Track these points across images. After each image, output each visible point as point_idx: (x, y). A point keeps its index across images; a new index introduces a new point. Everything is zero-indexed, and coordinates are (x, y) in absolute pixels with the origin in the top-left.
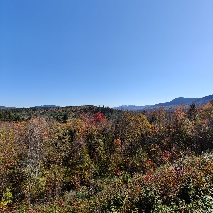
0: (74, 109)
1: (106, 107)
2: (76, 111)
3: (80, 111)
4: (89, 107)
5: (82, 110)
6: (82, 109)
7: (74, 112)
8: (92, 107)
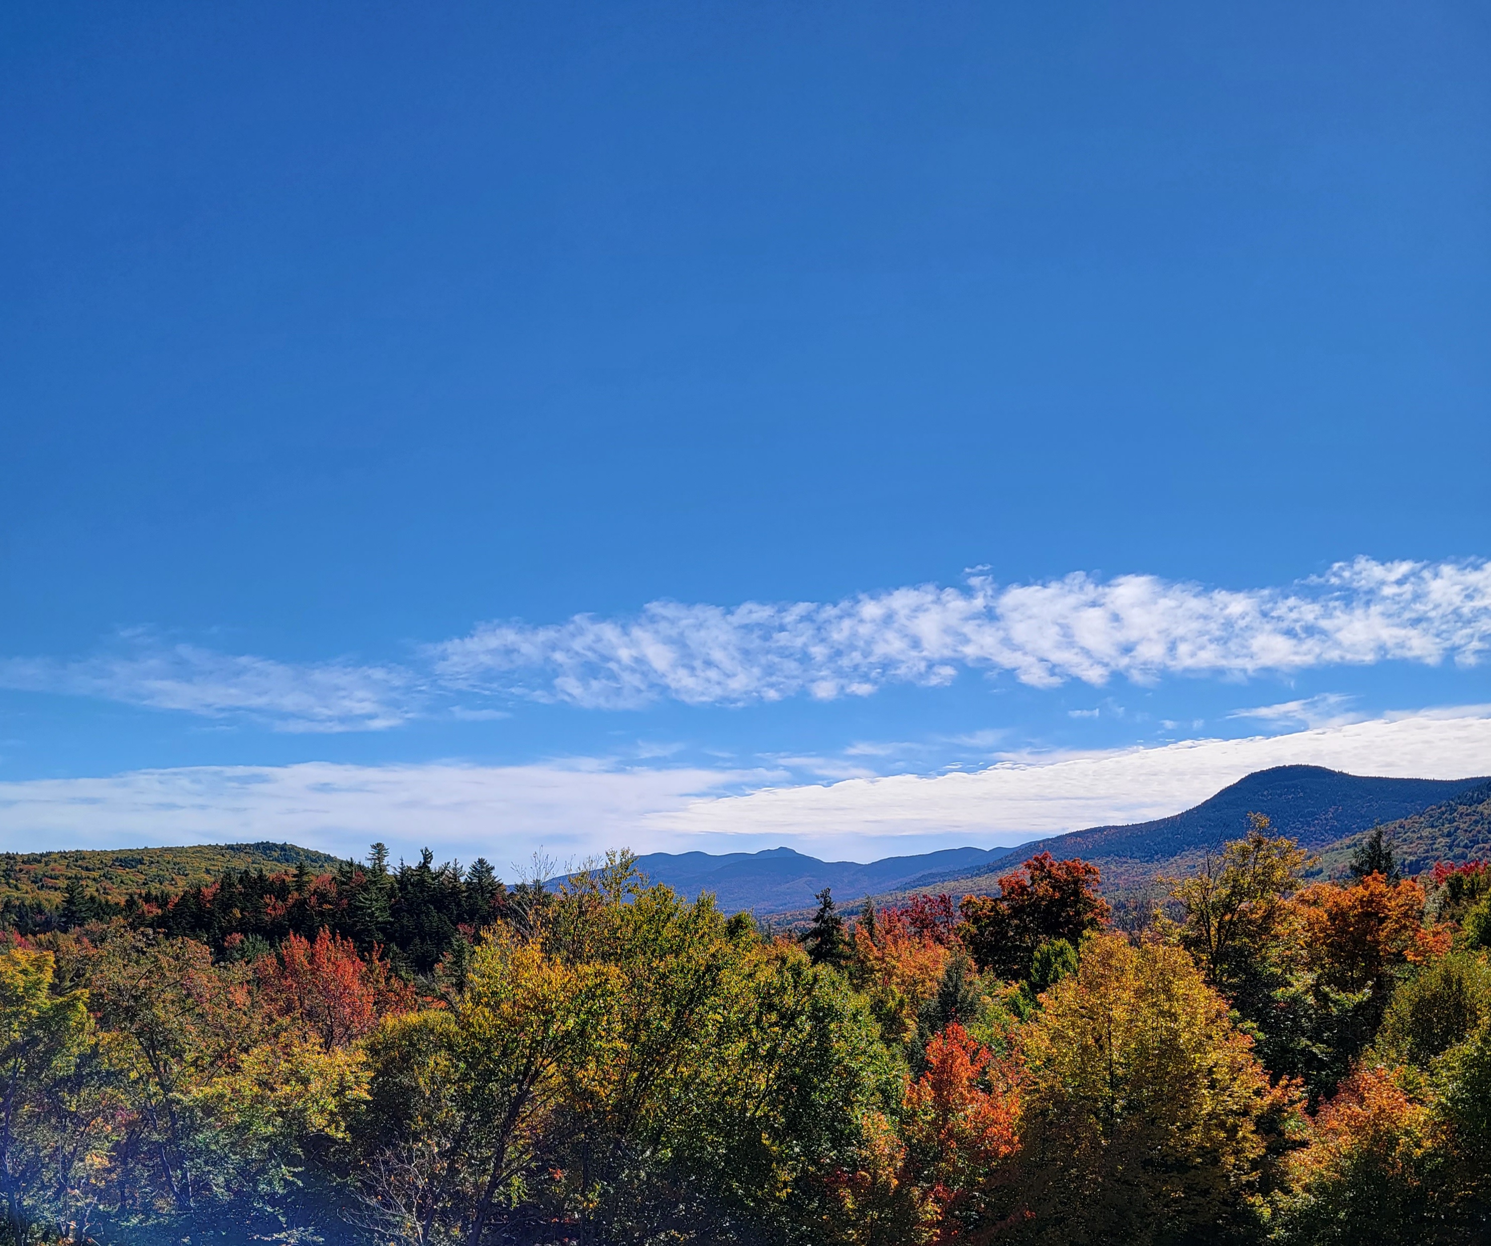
1: (456, 874)
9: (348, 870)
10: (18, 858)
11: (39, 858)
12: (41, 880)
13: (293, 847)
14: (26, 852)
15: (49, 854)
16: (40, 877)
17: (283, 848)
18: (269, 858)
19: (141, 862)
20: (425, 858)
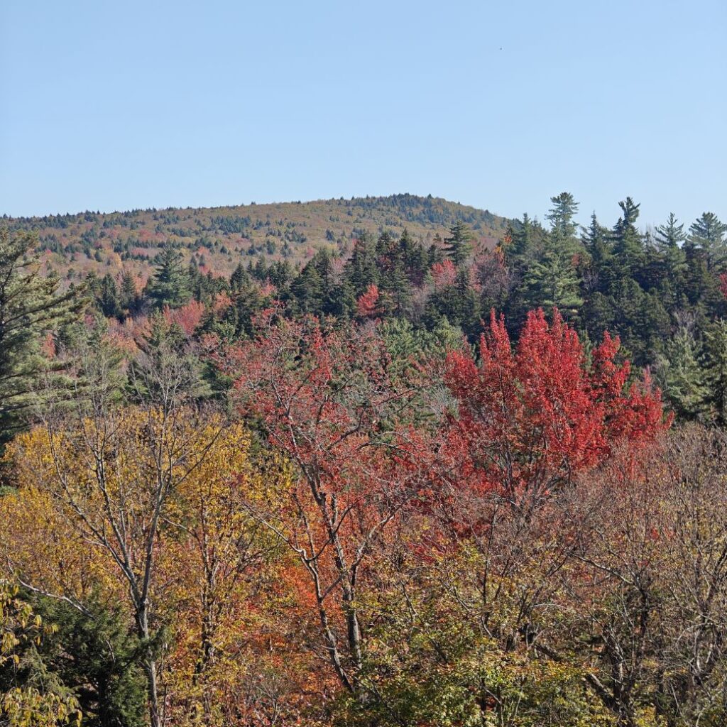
0: (133, 268)
2: (159, 297)
3: (223, 301)
5: (259, 273)
6: (270, 262)
7: (136, 307)
9: (520, 234)
10: (99, 218)
11: (123, 218)
12: (126, 247)
13: (440, 202)
14: (108, 211)
15: (136, 213)
16: (124, 243)
17: (428, 202)
19: (246, 222)
20: (627, 215)
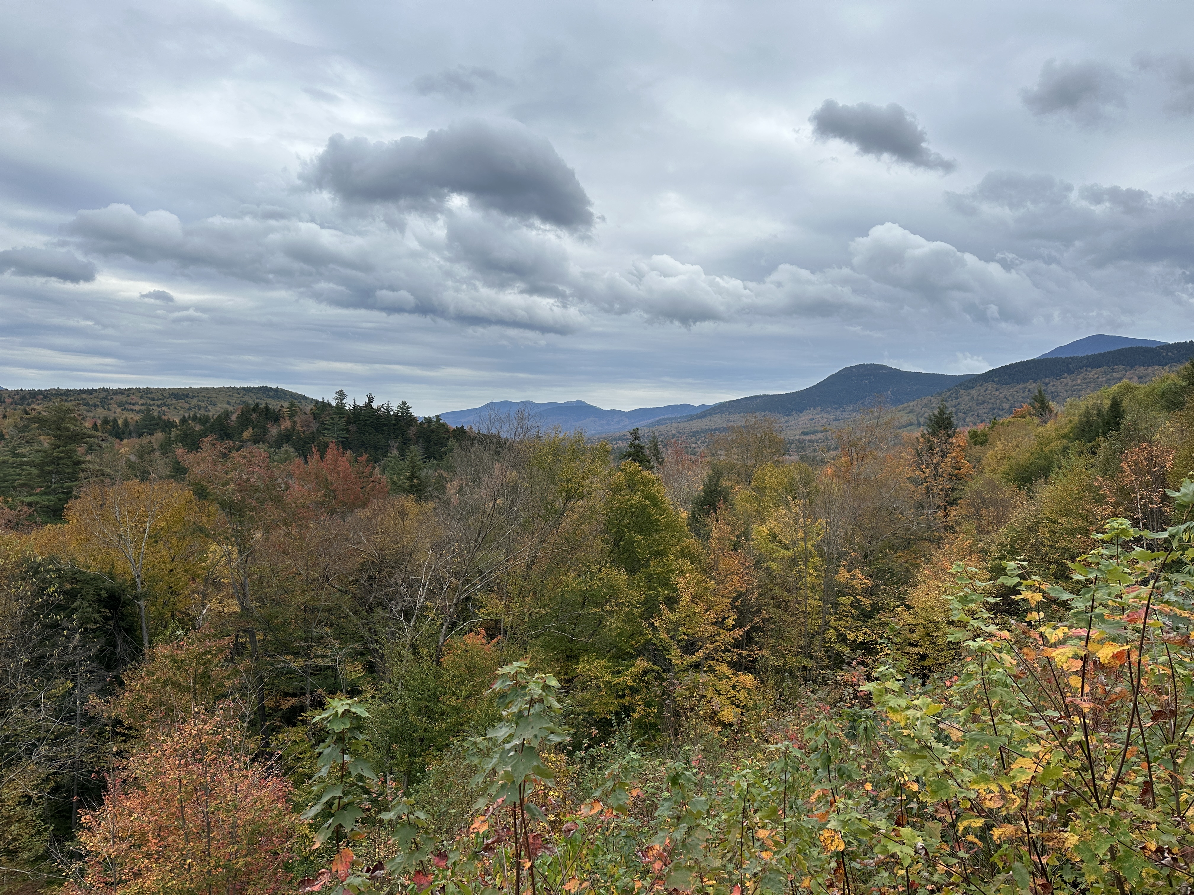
0: (129, 415)
1: (388, 410)
2: (142, 429)
3: (176, 431)
4: (251, 401)
5: (194, 419)
6: (199, 414)
7: (130, 434)
8: (274, 404)
12: (124, 405)
15: (130, 389)
17: (277, 390)
18: (268, 397)
19: (187, 396)
20: (369, 400)
